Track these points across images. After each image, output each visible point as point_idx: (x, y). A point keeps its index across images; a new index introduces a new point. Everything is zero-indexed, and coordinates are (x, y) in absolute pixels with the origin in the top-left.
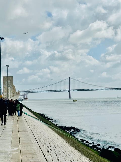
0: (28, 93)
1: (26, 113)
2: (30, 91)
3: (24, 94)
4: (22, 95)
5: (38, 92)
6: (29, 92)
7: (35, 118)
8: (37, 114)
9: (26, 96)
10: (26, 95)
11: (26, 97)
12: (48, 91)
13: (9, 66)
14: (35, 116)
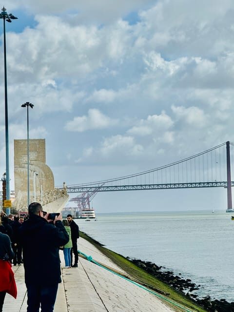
0: (94, 192)
1: (88, 256)
2: (99, 187)
3: (79, 195)
4: (74, 200)
5: (125, 188)
6: (98, 189)
7: (119, 274)
8: (122, 259)
9: (88, 204)
10: (88, 198)
11: (87, 207)
12: (158, 185)
13: (32, 106)
14: (118, 265)
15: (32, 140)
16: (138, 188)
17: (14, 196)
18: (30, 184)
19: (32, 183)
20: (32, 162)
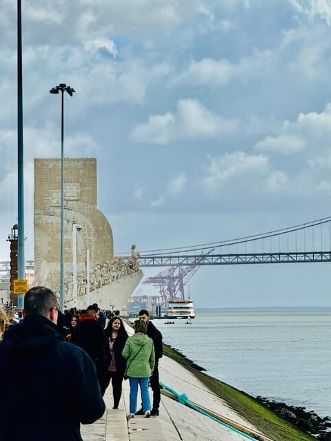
0: (194, 265)
2: (204, 257)
3: (164, 271)
4: (153, 280)
6: (200, 260)
7: (242, 431)
9: (182, 289)
10: (180, 277)
11: (178, 295)
13: (70, 91)
14: (241, 414)
15: (69, 160)
16: (282, 258)
17: (32, 272)
18: (66, 249)
19: (70, 247)
20: (70, 204)
